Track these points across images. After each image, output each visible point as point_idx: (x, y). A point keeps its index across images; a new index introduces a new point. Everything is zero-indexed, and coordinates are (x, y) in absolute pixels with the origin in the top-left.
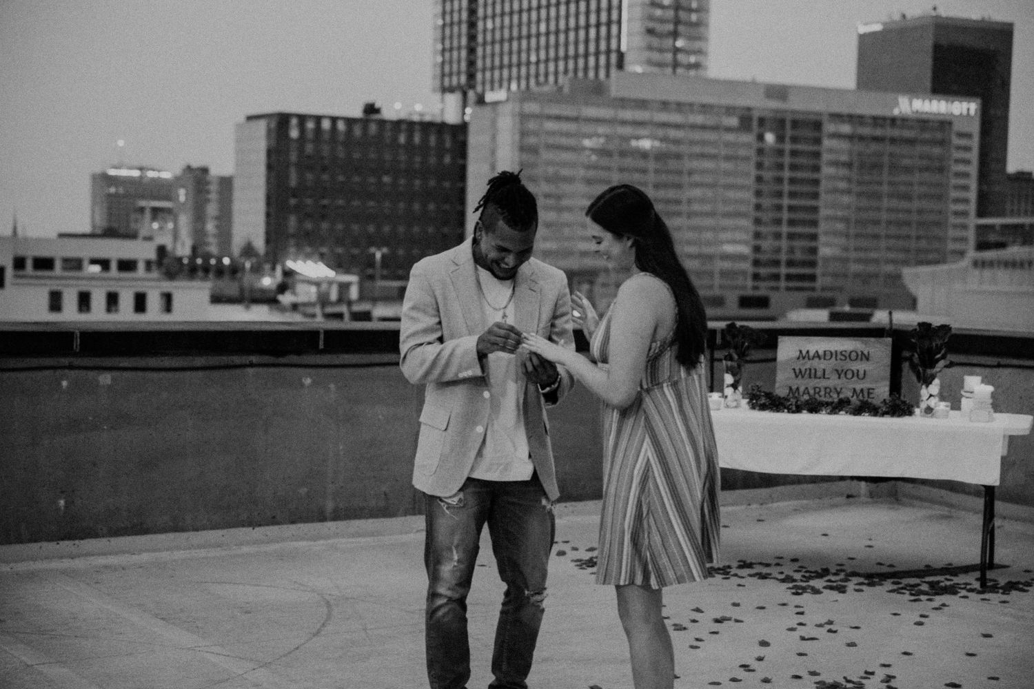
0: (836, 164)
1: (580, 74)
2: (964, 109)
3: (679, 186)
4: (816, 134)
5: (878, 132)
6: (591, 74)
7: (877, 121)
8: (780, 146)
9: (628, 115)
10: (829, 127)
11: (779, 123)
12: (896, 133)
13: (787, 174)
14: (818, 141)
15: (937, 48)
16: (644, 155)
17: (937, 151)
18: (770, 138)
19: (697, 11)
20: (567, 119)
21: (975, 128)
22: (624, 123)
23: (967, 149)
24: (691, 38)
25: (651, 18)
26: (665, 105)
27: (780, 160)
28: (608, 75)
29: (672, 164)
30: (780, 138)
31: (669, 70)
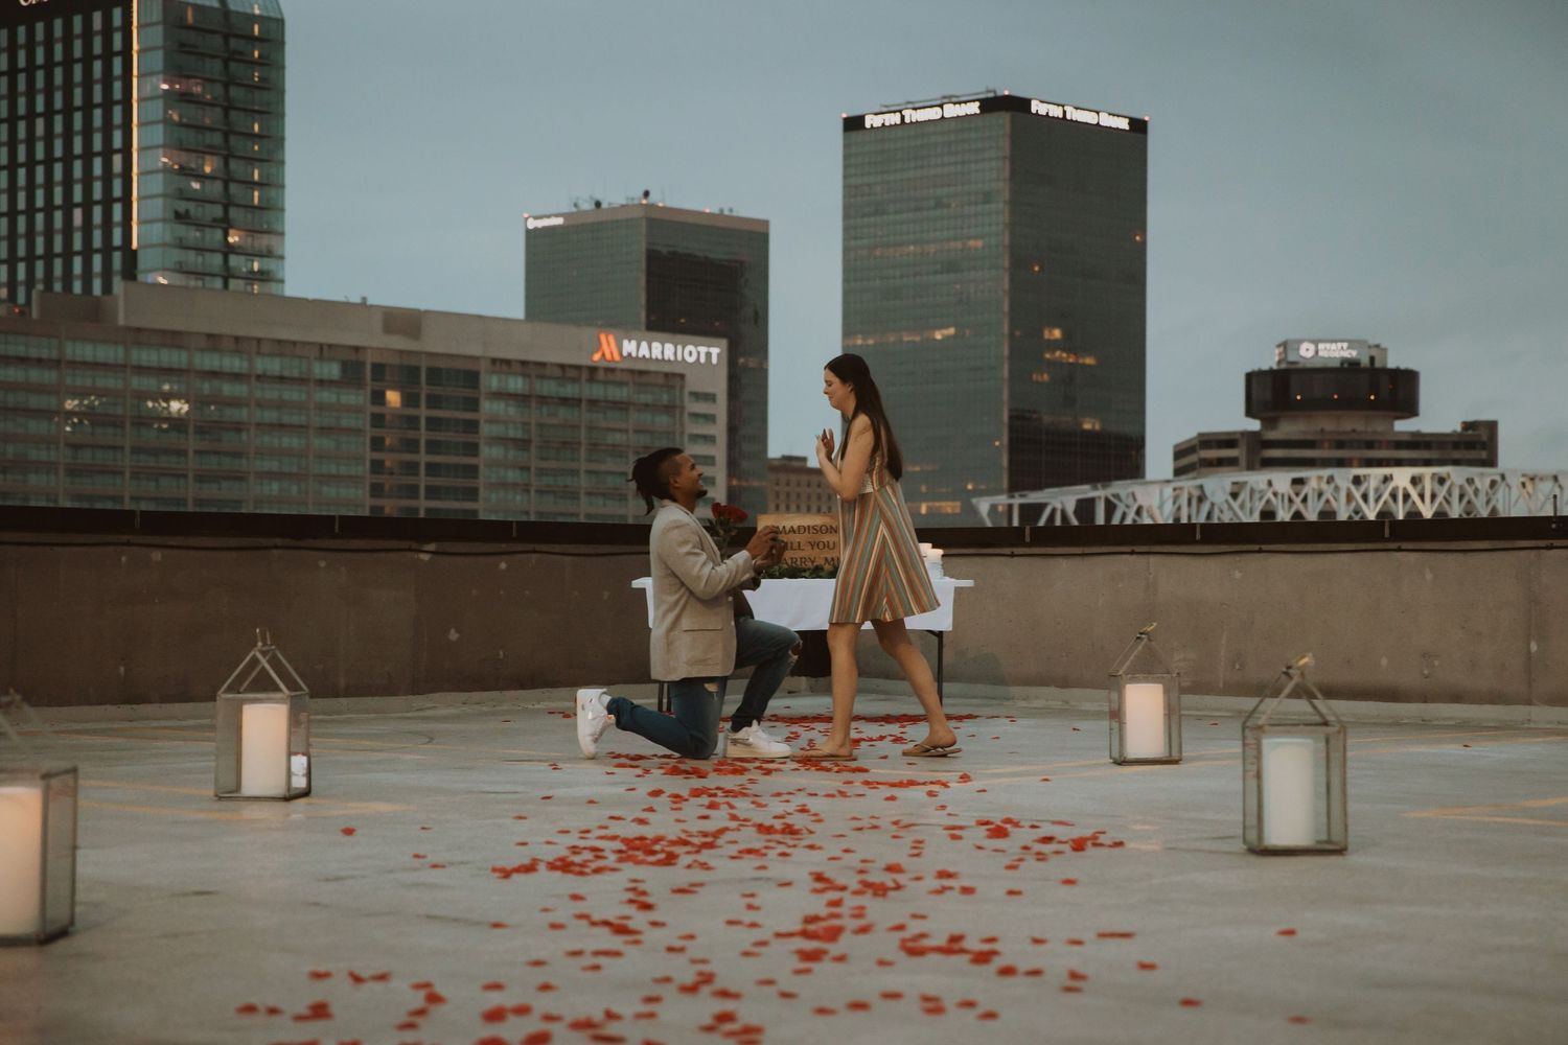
0: (503, 441)
1: (58, 287)
2: (701, 355)
3: (239, 477)
4: (469, 393)
5: (569, 390)
6: (77, 287)
7: (567, 371)
8: (411, 412)
9: (147, 356)
10: (491, 382)
11: (407, 374)
12: (597, 391)
13: (423, 458)
14: (473, 404)
15: (652, 256)
16: (178, 424)
17: (662, 421)
18: (393, 397)
19: (260, 185)
20: (39, 362)
21: (720, 387)
22: (141, 370)
23: (710, 418)
24: (252, 231)
25: (183, 195)
26: (213, 342)
27: (411, 434)
28: (107, 288)
29: (229, 440)
30: (410, 400)
31: (218, 283)
